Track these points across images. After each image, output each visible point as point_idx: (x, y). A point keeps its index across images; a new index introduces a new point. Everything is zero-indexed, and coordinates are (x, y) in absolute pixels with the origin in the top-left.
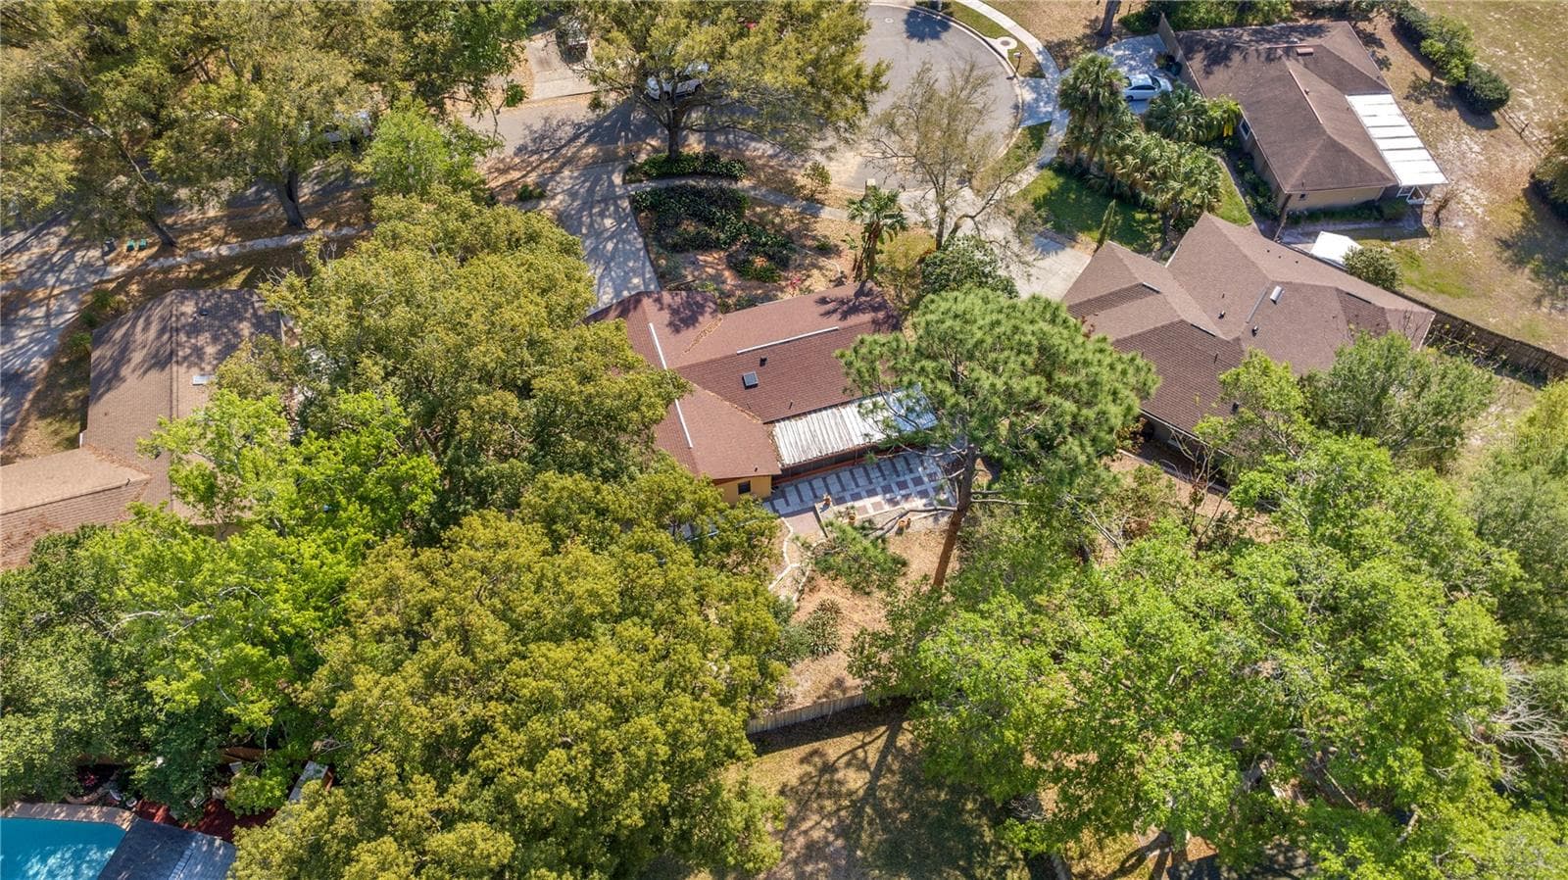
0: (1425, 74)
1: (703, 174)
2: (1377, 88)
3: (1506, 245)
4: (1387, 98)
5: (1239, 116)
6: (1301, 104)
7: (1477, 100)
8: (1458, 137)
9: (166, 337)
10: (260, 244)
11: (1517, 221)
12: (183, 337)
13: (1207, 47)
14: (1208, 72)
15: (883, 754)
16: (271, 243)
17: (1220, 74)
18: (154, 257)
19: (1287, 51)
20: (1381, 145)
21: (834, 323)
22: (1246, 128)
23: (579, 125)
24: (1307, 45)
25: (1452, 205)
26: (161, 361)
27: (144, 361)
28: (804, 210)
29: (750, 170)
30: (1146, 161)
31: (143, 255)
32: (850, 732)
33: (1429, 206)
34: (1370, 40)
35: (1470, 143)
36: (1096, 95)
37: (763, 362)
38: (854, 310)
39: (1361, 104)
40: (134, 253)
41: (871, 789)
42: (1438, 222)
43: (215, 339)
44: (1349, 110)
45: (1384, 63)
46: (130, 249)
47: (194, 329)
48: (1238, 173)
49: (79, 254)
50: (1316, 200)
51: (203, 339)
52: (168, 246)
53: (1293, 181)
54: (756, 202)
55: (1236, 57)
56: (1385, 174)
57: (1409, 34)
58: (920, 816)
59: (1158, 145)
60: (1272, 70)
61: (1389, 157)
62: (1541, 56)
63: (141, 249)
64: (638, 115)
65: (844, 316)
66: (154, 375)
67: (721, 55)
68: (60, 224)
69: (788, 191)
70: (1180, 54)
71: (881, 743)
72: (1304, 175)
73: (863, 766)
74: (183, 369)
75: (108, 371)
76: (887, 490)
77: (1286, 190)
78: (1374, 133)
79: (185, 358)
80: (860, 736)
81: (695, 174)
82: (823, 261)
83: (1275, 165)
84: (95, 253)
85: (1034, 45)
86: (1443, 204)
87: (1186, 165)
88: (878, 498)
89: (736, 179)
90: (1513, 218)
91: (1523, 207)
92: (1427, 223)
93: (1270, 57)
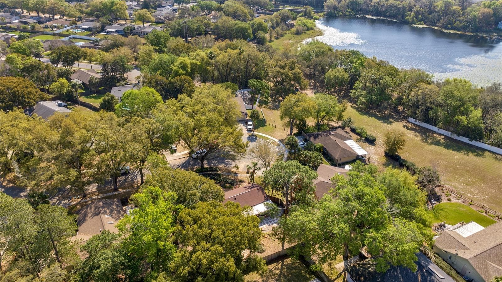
0: (359, 137)
1: (210, 171)
2: (350, 139)
3: (384, 165)
4: (352, 141)
5: (323, 147)
6: (335, 142)
7: (370, 140)
8: (369, 147)
9: (97, 210)
10: (108, 195)
11: (385, 161)
12: (101, 209)
13: (313, 135)
14: (315, 140)
15: (282, 266)
16: (111, 194)
17: (317, 140)
18: (82, 200)
19: (330, 134)
20: (353, 148)
21: (249, 190)
22: (325, 149)
23: (178, 165)
24: (333, 133)
25: (370, 158)
26: (97, 214)
27: (92, 215)
28: (234, 176)
29: (220, 170)
30: (306, 156)
31: (79, 200)
32: (273, 263)
33: (367, 159)
34: (347, 132)
35: (371, 148)
36: (293, 143)
37: (235, 199)
38: (253, 188)
39: (347, 142)
40: (76, 199)
41: (281, 272)
42: (369, 162)
43: (108, 209)
44: (345, 143)
45: (350, 136)
46: (75, 199)
47: (103, 207)
48: (326, 158)
49: (62, 202)
50: (343, 160)
51: (106, 209)
52: (85, 196)
53: (337, 156)
54: (223, 175)
55: (320, 136)
56: (355, 154)
57: (353, 130)
58: (293, 275)
59: (308, 152)
60: (327, 138)
61: (355, 150)
62: (380, 133)
63: (78, 198)
64: (192, 162)
65: (251, 189)
66: (95, 217)
67: (217, 139)
68: (56, 196)
69: (230, 172)
70: (308, 138)
71: (281, 264)
72: (339, 155)
73: (278, 269)
74: (103, 215)
75: (82, 219)
76: (267, 223)
77: (336, 158)
78: (351, 147)
79: (103, 213)
80: (275, 264)
81: (208, 171)
82: (242, 184)
83: (333, 154)
84: (66, 201)
85: (277, 141)
86: (369, 159)
87: (315, 155)
88: (266, 225)
89: (217, 171)
90: (384, 160)
91: (385, 158)
92: (367, 162)
93: (327, 136)
